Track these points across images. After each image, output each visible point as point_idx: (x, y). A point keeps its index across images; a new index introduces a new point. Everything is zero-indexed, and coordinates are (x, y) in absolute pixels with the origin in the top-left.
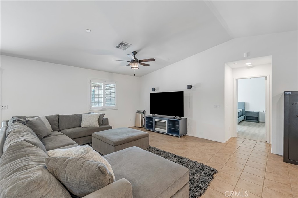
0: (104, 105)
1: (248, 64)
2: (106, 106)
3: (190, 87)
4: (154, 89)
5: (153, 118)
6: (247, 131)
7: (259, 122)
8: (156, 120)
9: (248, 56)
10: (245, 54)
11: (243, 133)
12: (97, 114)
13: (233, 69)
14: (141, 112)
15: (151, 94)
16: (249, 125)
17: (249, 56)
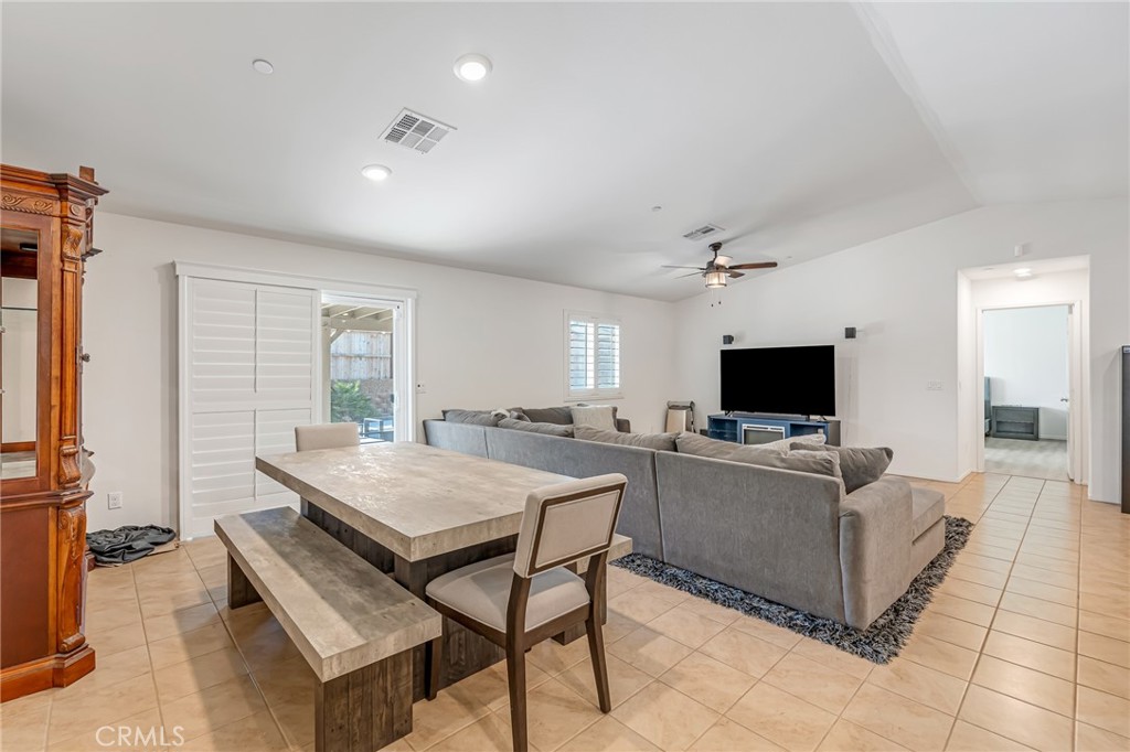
0: (596, 385)
1: (1023, 271)
2: (600, 387)
3: (850, 333)
4: (728, 339)
5: (736, 421)
6: (1010, 461)
7: (1037, 438)
8: (745, 426)
9: (1024, 253)
10: (1017, 249)
11: (999, 464)
12: (607, 408)
13: (973, 282)
14: (684, 408)
15: (723, 352)
16: (1006, 446)
17: (1027, 253)
